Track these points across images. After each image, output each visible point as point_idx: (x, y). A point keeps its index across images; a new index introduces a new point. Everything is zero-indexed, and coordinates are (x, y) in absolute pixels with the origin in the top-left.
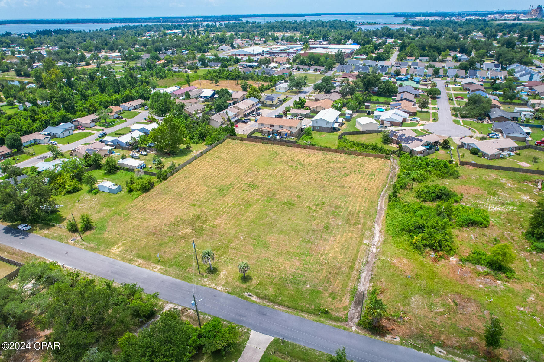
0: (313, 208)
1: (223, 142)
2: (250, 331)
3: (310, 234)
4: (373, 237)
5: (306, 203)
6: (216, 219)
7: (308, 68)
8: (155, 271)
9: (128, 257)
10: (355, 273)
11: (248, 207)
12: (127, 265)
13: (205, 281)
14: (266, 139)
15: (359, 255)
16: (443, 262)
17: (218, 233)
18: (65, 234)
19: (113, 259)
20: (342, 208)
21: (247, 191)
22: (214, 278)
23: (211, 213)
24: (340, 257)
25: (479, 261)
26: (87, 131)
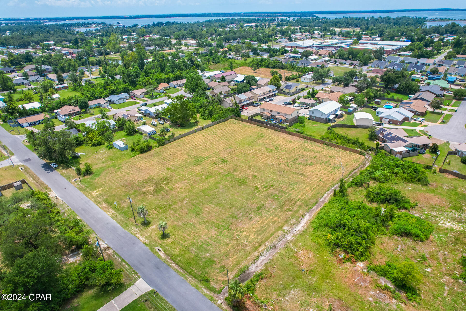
0: (260, 189)
1: (226, 121)
2: (140, 278)
3: (240, 211)
4: (297, 226)
5: (257, 183)
6: (177, 183)
7: (344, 62)
8: (108, 214)
9: (99, 200)
10: (256, 253)
11: (207, 178)
12: (95, 205)
13: (136, 230)
14: (263, 122)
15: (271, 238)
16: (348, 265)
17: (170, 195)
18: (73, 175)
19: (88, 199)
20: (285, 194)
21: (217, 164)
22: (143, 229)
23: (177, 178)
24: (252, 236)
25: (386, 274)
26: (136, 101)
